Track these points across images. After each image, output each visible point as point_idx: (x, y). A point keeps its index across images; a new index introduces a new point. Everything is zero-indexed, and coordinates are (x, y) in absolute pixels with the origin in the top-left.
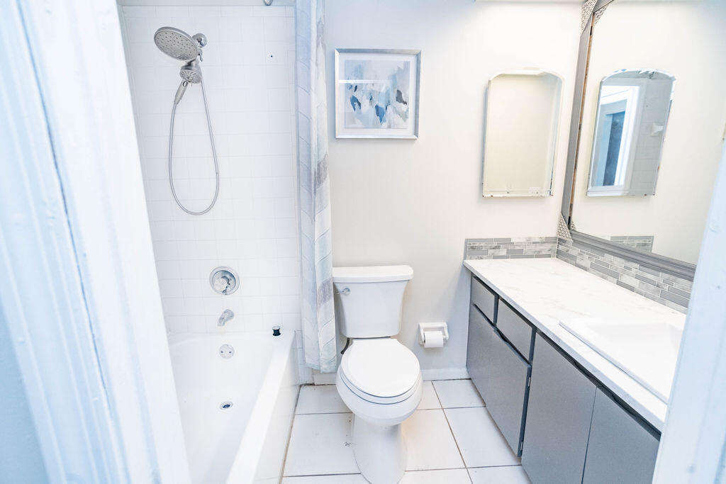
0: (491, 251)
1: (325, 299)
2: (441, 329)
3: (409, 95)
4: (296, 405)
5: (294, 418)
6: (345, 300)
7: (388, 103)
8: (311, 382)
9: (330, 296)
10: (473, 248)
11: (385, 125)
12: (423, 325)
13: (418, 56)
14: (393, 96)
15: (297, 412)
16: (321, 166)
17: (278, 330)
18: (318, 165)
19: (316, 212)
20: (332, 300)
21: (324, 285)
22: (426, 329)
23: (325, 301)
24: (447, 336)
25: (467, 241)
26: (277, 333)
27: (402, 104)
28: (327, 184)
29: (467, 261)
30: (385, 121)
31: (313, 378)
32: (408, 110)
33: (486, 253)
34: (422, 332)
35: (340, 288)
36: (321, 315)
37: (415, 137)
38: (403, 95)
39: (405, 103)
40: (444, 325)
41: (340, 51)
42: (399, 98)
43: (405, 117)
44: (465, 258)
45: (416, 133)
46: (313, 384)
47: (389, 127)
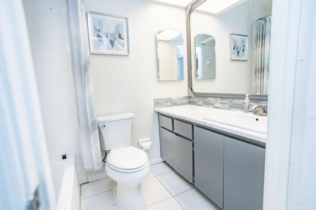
0: (164, 104)
1: (93, 131)
2: (149, 141)
3: (124, 35)
4: (80, 195)
5: (80, 202)
6: (103, 131)
7: (115, 39)
8: (87, 182)
9: (96, 129)
10: (157, 103)
11: (114, 48)
12: (140, 141)
13: (127, 19)
14: (117, 36)
15: (81, 198)
16: (87, 62)
17: (65, 156)
18: (86, 62)
19: (86, 85)
20: (97, 131)
21: (92, 123)
22: (142, 142)
24: (152, 143)
25: (154, 100)
27: (121, 40)
29: (155, 109)
30: (114, 47)
31: (88, 179)
32: (124, 43)
33: (163, 105)
34: (140, 144)
35: (100, 125)
36: (92, 139)
37: (128, 54)
38: (121, 36)
39: (123, 39)
40: (150, 139)
41: (90, 13)
42: (120, 36)
43: (123, 45)
44: (155, 107)
45: (129, 52)
47: (116, 50)
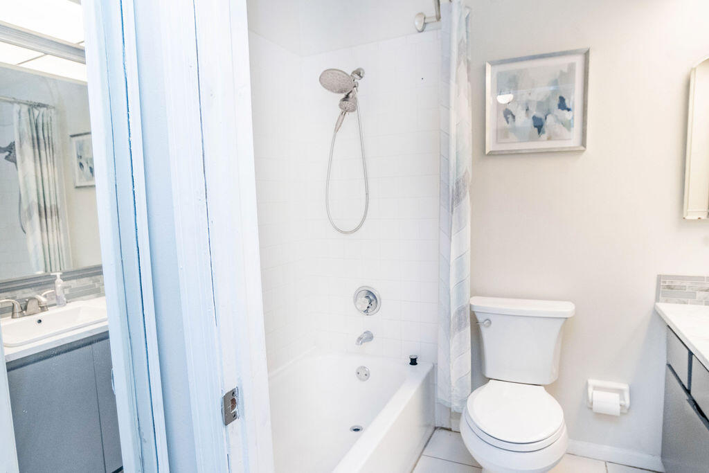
0: (700, 295)
1: (460, 327)
2: (620, 391)
3: (575, 100)
4: (425, 446)
5: (419, 457)
6: (486, 333)
7: (548, 112)
8: (448, 427)
9: (465, 326)
10: (668, 288)
11: (544, 136)
12: (592, 382)
13: (586, 54)
14: (556, 102)
15: (424, 453)
16: (461, 183)
17: (415, 359)
18: (457, 184)
19: (453, 233)
20: (468, 329)
21: (459, 312)
22: (595, 388)
23: (459, 330)
24: (627, 402)
25: (659, 278)
26: (414, 362)
27: (565, 112)
28: (467, 202)
29: (658, 304)
30: (544, 132)
31: (450, 422)
32: (573, 118)
33: (693, 295)
34: (590, 390)
35: (480, 318)
36: (454, 343)
37: (582, 148)
38: (567, 101)
39: (569, 110)
40: (625, 387)
41: (493, 64)
42: (562, 105)
43: (569, 126)
44: (657, 300)
45: (584, 143)
46: (450, 430)
47: (549, 139)
